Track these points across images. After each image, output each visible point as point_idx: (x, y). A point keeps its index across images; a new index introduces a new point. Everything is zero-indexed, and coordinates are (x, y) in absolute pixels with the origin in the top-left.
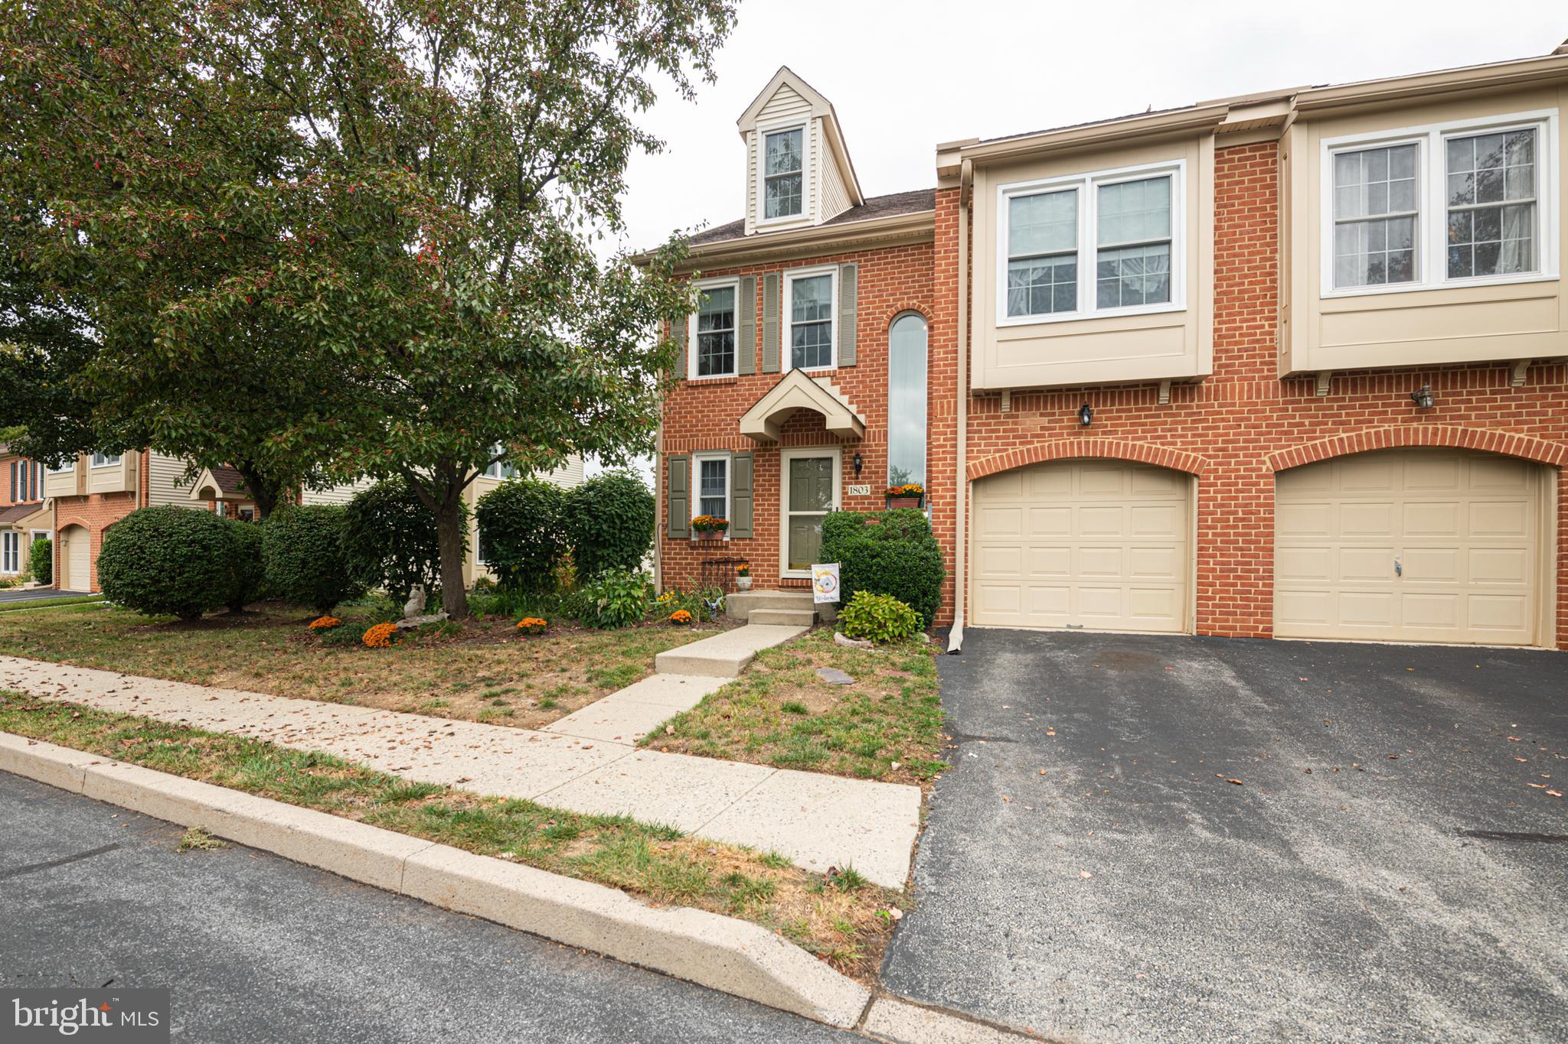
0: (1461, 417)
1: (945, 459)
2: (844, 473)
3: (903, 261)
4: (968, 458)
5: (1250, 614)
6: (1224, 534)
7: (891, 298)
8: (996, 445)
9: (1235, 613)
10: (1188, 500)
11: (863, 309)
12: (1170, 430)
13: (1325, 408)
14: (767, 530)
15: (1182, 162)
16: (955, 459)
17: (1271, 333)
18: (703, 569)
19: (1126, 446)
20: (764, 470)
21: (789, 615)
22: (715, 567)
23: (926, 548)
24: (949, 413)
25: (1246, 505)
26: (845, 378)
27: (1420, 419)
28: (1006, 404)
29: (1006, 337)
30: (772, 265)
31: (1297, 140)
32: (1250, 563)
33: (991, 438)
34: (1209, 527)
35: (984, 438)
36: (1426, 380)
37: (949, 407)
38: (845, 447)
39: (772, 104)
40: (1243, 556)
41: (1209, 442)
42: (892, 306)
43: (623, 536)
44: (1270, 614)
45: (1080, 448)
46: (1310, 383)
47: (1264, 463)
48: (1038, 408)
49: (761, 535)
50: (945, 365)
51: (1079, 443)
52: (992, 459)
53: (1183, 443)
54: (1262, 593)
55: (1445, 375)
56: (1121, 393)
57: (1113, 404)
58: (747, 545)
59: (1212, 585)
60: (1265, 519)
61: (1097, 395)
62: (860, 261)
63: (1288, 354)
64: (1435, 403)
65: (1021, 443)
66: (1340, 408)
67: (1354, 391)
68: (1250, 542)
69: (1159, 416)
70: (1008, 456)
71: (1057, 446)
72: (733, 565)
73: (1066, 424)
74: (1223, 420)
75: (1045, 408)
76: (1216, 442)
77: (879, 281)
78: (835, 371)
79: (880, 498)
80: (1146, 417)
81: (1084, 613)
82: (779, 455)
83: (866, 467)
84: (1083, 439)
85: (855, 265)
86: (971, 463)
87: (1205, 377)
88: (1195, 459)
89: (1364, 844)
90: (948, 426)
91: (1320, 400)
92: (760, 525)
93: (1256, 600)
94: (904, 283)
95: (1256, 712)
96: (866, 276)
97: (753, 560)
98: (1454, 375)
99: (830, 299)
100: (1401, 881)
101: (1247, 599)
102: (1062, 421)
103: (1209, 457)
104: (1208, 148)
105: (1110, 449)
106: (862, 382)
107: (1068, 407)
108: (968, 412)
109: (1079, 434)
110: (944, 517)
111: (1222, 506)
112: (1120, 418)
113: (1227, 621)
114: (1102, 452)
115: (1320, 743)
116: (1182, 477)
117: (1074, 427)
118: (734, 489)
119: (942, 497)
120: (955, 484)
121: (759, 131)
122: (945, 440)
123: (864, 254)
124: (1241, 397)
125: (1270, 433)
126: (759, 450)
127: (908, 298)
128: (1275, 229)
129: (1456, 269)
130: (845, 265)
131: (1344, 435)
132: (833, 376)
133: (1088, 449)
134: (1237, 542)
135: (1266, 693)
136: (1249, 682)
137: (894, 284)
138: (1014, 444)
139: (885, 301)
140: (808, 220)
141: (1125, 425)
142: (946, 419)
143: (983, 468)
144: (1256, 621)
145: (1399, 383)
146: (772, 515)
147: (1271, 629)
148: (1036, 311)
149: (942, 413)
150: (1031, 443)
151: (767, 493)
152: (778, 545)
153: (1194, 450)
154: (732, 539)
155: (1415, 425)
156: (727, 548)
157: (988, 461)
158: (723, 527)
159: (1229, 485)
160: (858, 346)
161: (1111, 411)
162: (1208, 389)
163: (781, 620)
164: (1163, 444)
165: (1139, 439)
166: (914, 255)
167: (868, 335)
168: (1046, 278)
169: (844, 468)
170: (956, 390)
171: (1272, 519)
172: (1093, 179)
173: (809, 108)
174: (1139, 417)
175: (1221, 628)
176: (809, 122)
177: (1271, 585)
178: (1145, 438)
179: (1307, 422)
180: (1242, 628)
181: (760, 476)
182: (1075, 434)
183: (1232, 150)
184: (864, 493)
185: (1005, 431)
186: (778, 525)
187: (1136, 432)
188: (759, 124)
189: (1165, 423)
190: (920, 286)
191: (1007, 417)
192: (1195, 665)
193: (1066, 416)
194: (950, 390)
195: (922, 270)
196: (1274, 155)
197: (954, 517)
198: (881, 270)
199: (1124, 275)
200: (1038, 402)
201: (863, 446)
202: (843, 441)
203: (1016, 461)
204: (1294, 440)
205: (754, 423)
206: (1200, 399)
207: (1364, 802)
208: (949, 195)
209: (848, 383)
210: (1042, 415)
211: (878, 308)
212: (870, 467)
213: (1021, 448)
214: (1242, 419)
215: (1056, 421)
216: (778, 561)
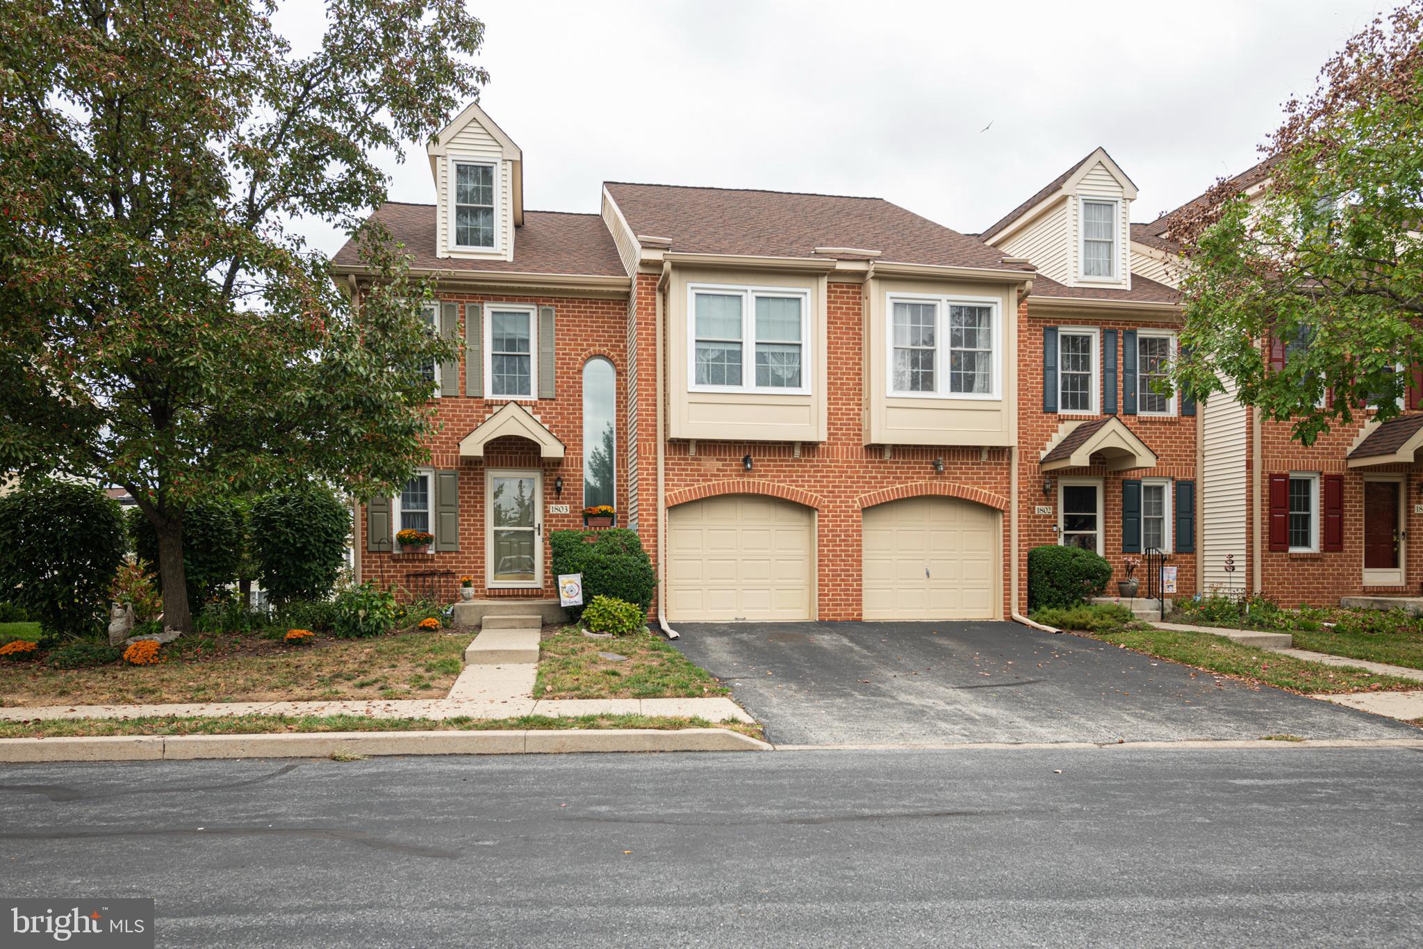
0: (957, 478)
1: (648, 490)
2: (545, 494)
3: (594, 312)
4: (666, 490)
5: (849, 605)
6: (833, 551)
7: (585, 343)
8: (686, 480)
9: (841, 605)
10: (811, 525)
11: (560, 349)
12: (801, 477)
13: (888, 468)
14: (473, 544)
15: (808, 291)
16: (656, 490)
17: (859, 415)
18: (408, 581)
19: (774, 486)
20: (469, 488)
21: (520, 620)
22: (421, 579)
23: (642, 561)
24: (650, 453)
25: (846, 531)
26: (545, 409)
27: (937, 478)
28: (693, 450)
29: (696, 400)
30: (473, 296)
31: (873, 288)
32: (848, 570)
33: (681, 475)
34: (825, 546)
35: (677, 475)
36: (940, 455)
37: (650, 449)
38: (546, 470)
39: (461, 135)
40: (845, 565)
41: (824, 487)
42: (585, 350)
43: (327, 549)
44: (860, 605)
45: (744, 486)
46: (880, 450)
47: (855, 502)
48: (715, 455)
49: (467, 548)
50: (647, 415)
51: (743, 483)
52: (683, 492)
53: (809, 486)
54: (855, 590)
55: (949, 451)
56: (770, 448)
57: (765, 456)
58: (453, 558)
59: (828, 585)
60: (857, 540)
61: (755, 447)
62: (557, 306)
63: (869, 430)
64: (945, 468)
65: (704, 480)
66: (897, 468)
67: (904, 458)
68: (849, 556)
69: (793, 466)
70: (694, 490)
71: (728, 483)
72: (440, 577)
73: (734, 468)
74: (832, 472)
75: (720, 455)
76: (828, 487)
77: (573, 326)
78: (536, 402)
79: (578, 517)
80: (786, 466)
81: (746, 608)
82: (483, 474)
83: (565, 489)
84: (746, 480)
85: (553, 309)
86: (668, 493)
87: (823, 443)
88: (816, 498)
89: (920, 694)
90: (650, 464)
91: (885, 462)
92: (466, 539)
93: (852, 595)
94: (595, 331)
95: (865, 657)
96: (562, 321)
97: (459, 572)
98: (954, 451)
99: (528, 335)
100: (932, 701)
101: (848, 595)
102: (731, 465)
103: (824, 496)
104: (824, 282)
105: (763, 488)
106: (561, 414)
107: (735, 455)
108: (665, 454)
109: (743, 476)
110: (648, 536)
111: (832, 531)
112: (769, 466)
113: (836, 610)
114: (758, 490)
115: (897, 666)
116: (807, 510)
117: (739, 470)
118: (439, 503)
119: (646, 520)
120: (656, 510)
121: (450, 159)
122: (647, 474)
123: (560, 300)
124: (842, 457)
125: (859, 482)
126: (464, 469)
127: (600, 345)
128: (860, 344)
129: (955, 386)
130: (544, 308)
131: (899, 486)
132: (533, 405)
133: (749, 487)
134: (841, 556)
135: (868, 648)
136: (857, 643)
137: (587, 331)
138: (698, 481)
139: (580, 345)
140: (500, 255)
141: (772, 471)
142: (648, 458)
143: (676, 498)
144: (853, 610)
145: (927, 455)
146: (478, 530)
147: (860, 615)
148: (714, 383)
149: (645, 453)
150: (711, 480)
151: (472, 509)
152: (483, 558)
153: (816, 491)
154: (437, 552)
155: (935, 481)
156: (432, 560)
157: (680, 493)
158: (428, 540)
159: (836, 516)
160: (557, 382)
161: (763, 460)
162: (823, 449)
163: (513, 624)
164: (796, 486)
165: (782, 482)
166: (603, 308)
167: (565, 373)
168: (719, 358)
169: (545, 489)
170: (655, 435)
171: (860, 540)
172: (753, 291)
173: (500, 149)
174: (782, 466)
175: (833, 615)
176: (499, 162)
177: (861, 585)
178: (785, 481)
179: (879, 476)
180: (845, 615)
181: (465, 493)
182: (739, 476)
183: (838, 285)
184: (564, 512)
185: (692, 470)
186: (483, 539)
187: (779, 476)
188: (449, 152)
189: (797, 471)
190: (609, 336)
191: (693, 459)
192: (826, 637)
193: (735, 462)
194: (651, 435)
195: (610, 322)
196: (860, 293)
197: (656, 536)
198: (575, 317)
199: (772, 364)
200: (715, 450)
201: (563, 470)
202: (544, 465)
203: (700, 494)
204: (872, 487)
205: (472, 447)
206: (819, 456)
207: (919, 683)
208: (647, 279)
209: (548, 413)
210: (717, 460)
211: (573, 350)
212: (569, 490)
213: (703, 484)
214: (843, 472)
215: (728, 465)
216: (483, 572)
